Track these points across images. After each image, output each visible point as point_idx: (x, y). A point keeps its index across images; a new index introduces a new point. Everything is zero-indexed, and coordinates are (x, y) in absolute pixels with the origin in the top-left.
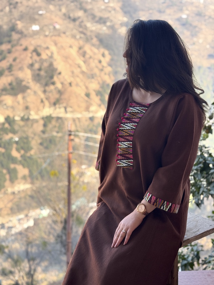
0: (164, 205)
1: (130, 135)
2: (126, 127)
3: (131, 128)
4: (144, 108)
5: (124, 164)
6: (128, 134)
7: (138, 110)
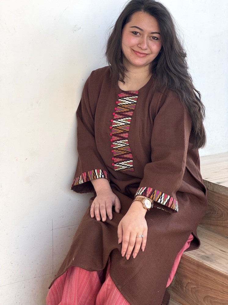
0: (162, 197)
1: (125, 132)
2: (119, 124)
3: (126, 124)
4: (134, 97)
5: (123, 166)
6: (122, 131)
7: (128, 100)
